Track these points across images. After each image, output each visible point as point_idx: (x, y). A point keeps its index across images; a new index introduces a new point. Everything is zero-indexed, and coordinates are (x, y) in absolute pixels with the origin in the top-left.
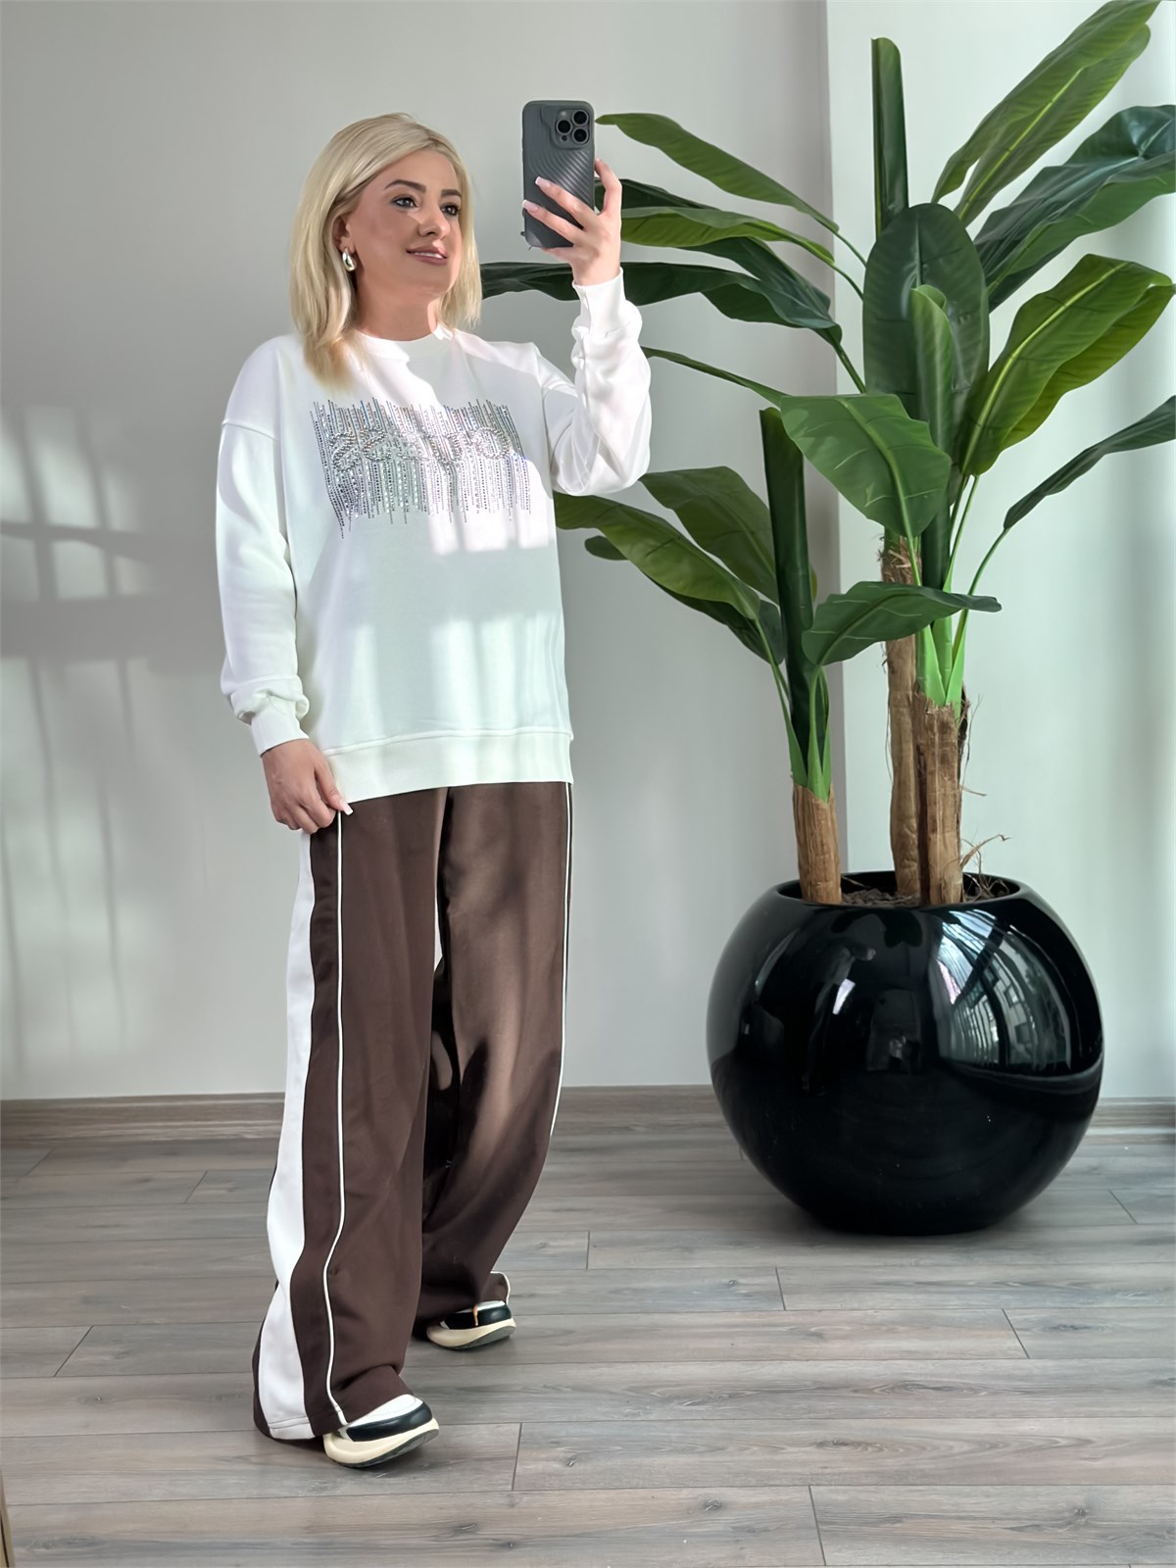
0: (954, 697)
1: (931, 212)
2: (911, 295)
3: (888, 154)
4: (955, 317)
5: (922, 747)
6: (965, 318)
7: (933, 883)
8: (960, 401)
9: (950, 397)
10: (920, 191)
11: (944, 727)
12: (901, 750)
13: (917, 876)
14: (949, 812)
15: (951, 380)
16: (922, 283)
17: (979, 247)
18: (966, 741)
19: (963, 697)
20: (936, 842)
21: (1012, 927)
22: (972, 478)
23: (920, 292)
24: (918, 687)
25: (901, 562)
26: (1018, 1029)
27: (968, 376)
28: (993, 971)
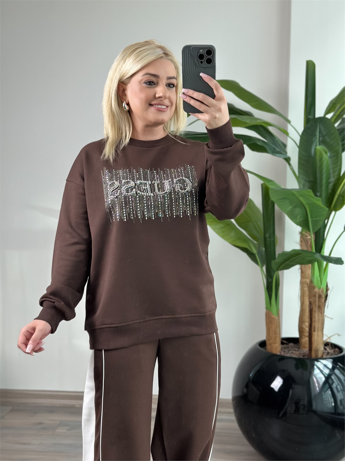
0: (324, 286)
1: (323, 119)
2: (315, 149)
3: (309, 99)
4: (331, 157)
5: (312, 303)
6: (334, 157)
8: (331, 185)
9: (328, 183)
10: (320, 112)
11: (320, 296)
12: (303, 299)
13: (308, 342)
14: (320, 325)
15: (328, 178)
16: (320, 145)
17: (338, 130)
18: (327, 301)
19: (327, 286)
20: (315, 335)
21: (339, 364)
22: (333, 213)
23: (319, 148)
24: (311, 282)
25: (306, 236)
26: (341, 401)
27: (334, 177)
28: (332, 379)
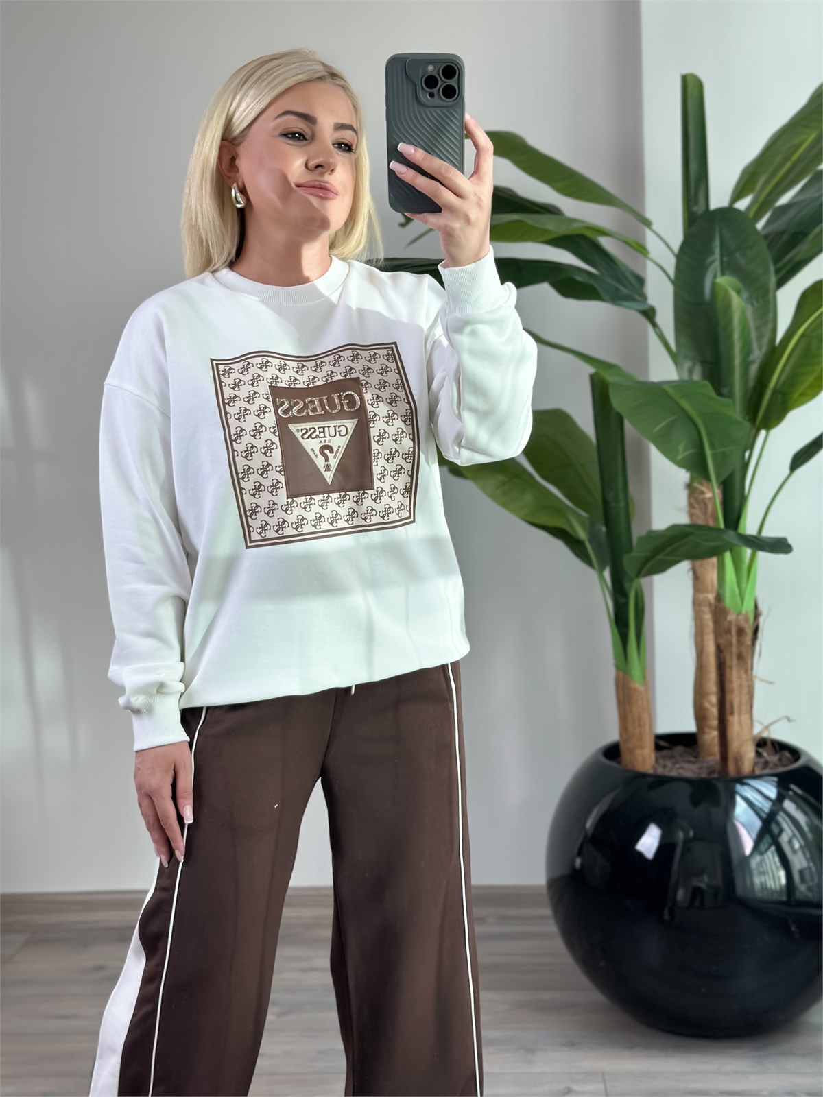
0: (748, 607)
1: (727, 214)
2: (714, 285)
3: (693, 167)
4: (750, 301)
5: (722, 647)
6: (758, 301)
7: (731, 755)
8: (754, 368)
9: (746, 364)
10: (719, 195)
11: (741, 632)
12: (702, 640)
13: (716, 741)
14: (745, 698)
15: (747, 350)
16: (723, 274)
17: (766, 237)
18: (758, 642)
19: (756, 607)
20: (733, 724)
21: (793, 787)
22: (763, 433)
23: (722, 282)
24: (719, 598)
25: (703, 493)
26: (801, 872)
27: (760, 348)
28: (778, 824)
